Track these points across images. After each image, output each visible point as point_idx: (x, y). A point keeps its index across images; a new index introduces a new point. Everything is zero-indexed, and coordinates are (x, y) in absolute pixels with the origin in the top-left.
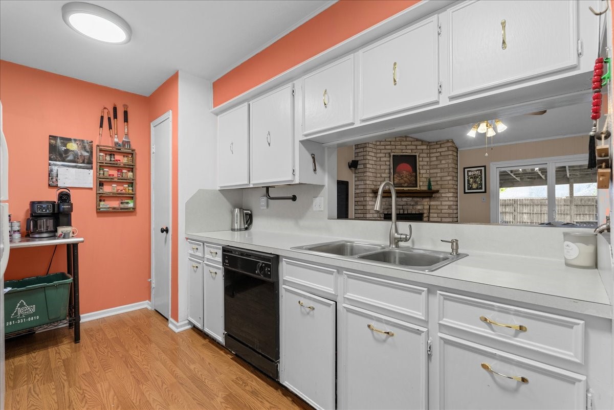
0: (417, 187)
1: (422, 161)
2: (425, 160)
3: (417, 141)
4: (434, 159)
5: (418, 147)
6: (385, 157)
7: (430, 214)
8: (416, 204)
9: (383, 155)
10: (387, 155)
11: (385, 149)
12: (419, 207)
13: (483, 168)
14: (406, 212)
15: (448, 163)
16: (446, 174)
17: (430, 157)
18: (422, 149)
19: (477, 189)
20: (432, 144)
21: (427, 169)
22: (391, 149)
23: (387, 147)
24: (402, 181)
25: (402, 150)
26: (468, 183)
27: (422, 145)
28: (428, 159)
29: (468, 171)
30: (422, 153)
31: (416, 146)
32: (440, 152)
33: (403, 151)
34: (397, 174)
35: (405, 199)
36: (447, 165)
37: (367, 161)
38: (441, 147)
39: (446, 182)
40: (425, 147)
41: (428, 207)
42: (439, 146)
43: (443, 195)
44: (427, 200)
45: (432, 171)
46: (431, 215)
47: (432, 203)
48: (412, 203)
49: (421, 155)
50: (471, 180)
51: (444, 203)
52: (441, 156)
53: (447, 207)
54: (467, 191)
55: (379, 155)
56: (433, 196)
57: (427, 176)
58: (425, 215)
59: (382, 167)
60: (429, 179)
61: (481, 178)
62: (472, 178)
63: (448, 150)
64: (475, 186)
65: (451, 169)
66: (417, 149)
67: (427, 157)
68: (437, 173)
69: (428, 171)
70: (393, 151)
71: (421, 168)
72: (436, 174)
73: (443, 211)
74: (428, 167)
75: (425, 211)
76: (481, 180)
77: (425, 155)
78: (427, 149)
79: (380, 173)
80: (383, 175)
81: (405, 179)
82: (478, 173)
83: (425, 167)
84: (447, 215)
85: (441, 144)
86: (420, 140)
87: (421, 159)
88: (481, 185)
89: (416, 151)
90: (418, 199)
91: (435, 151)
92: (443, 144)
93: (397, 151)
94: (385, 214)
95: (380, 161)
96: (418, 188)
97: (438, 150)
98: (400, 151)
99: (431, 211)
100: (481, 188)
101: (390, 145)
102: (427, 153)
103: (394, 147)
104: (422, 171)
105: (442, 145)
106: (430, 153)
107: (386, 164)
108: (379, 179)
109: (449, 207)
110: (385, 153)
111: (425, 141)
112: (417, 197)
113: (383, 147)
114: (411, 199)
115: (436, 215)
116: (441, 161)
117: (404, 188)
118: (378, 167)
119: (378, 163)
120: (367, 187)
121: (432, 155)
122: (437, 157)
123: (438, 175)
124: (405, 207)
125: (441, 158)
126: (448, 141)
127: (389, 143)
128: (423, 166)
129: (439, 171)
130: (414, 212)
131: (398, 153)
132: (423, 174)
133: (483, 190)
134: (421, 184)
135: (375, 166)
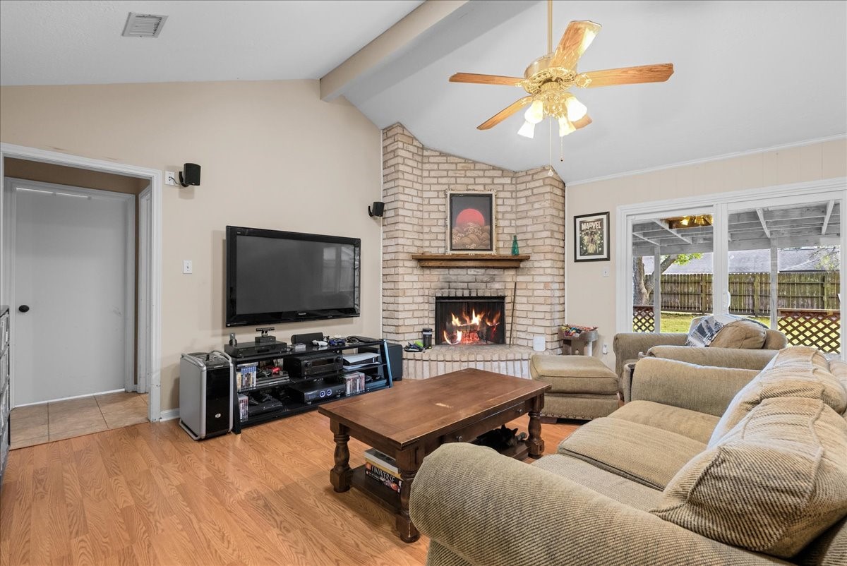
0: (491, 250)
1: (503, 205)
2: (507, 202)
3: (493, 169)
4: (523, 201)
5: (496, 181)
6: (438, 197)
7: (517, 298)
8: (493, 280)
9: (435, 194)
10: (442, 195)
11: (438, 184)
12: (497, 286)
13: (604, 217)
14: (474, 295)
15: (544, 208)
16: (541, 227)
17: (517, 198)
18: (503, 185)
19: (595, 253)
20: (520, 174)
21: (511, 219)
22: (449, 184)
23: (441, 180)
24: (466, 240)
25: (468, 185)
26: (582, 243)
27: (503, 176)
28: (512, 202)
29: (581, 222)
30: (503, 191)
31: (493, 178)
32: (532, 189)
33: (470, 187)
34: (457, 228)
35: (472, 272)
36: (542, 211)
37: (399, 204)
38: (533, 180)
39: (540, 242)
40: (508, 180)
41: (512, 286)
42: (529, 178)
43: (536, 264)
44: (512, 272)
45: (519, 223)
46: (518, 300)
47: (520, 279)
48: (485, 279)
49: (501, 195)
50: (586, 238)
51: (537, 279)
52: (533, 195)
53: (542, 286)
54: (579, 257)
55: (426, 195)
56: (521, 266)
57: (512, 230)
58: (508, 300)
59: (433, 216)
60: (515, 237)
61: (602, 233)
62: (587, 234)
63: (545, 185)
64: (591, 248)
65: (548, 219)
66: (493, 184)
67: (512, 198)
68: (526, 226)
69: (513, 222)
70: (452, 187)
71: (500, 216)
72: (525, 228)
73: (536, 293)
74: (513, 216)
75: (509, 293)
76: (602, 239)
77: (508, 195)
78: (512, 184)
79: (430, 226)
80: (434, 230)
81: (472, 236)
82: (596, 225)
83: (508, 216)
84: (542, 300)
85: (533, 175)
86: (499, 169)
87: (500, 202)
88: (602, 247)
89: (491, 187)
90: (496, 272)
91: (523, 186)
92: (536, 173)
93: (459, 187)
94: (437, 298)
95: (429, 204)
96: (494, 253)
97: (529, 185)
98: (464, 187)
99: (518, 292)
100: (601, 253)
101: (447, 176)
102: (512, 192)
103: (453, 180)
104: (501, 223)
105: (536, 177)
106: (516, 191)
107: (439, 211)
108: (427, 237)
109: (545, 287)
110: (438, 191)
111: (508, 171)
112: (494, 268)
113: (434, 181)
114: (483, 271)
115: (524, 300)
116: (533, 203)
117: (469, 252)
118: (426, 215)
119: (426, 208)
120: (400, 249)
121: (519, 195)
122: (526, 197)
123: (529, 229)
124: (472, 285)
125: (533, 199)
126: (544, 169)
127: (445, 173)
128: (504, 213)
129: (529, 221)
130: (488, 294)
131: (461, 190)
132: (505, 227)
133: (605, 256)
134: (501, 244)
135: (419, 214)
